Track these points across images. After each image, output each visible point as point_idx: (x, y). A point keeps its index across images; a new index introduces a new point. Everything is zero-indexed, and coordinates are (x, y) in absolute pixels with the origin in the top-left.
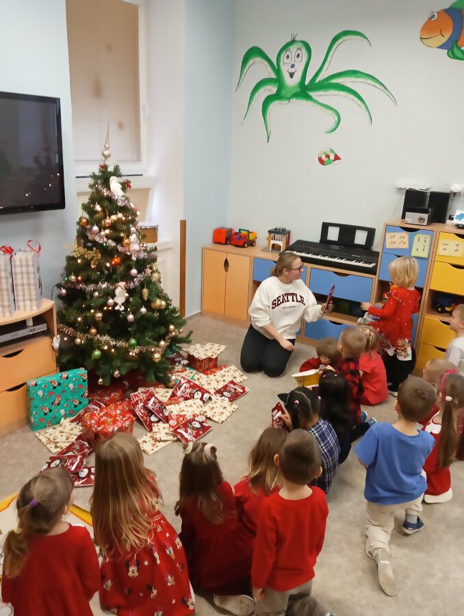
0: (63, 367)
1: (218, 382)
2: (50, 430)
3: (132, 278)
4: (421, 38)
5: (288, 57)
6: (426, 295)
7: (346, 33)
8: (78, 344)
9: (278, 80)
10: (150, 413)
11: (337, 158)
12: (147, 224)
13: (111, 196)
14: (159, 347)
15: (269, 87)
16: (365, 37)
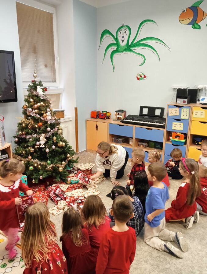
3: (48, 132)
4: (179, 21)
5: (121, 33)
6: (189, 137)
7: (146, 21)
9: (117, 44)
10: (57, 196)
12: (60, 110)
13: (38, 95)
14: (62, 165)
15: (113, 47)
16: (155, 22)
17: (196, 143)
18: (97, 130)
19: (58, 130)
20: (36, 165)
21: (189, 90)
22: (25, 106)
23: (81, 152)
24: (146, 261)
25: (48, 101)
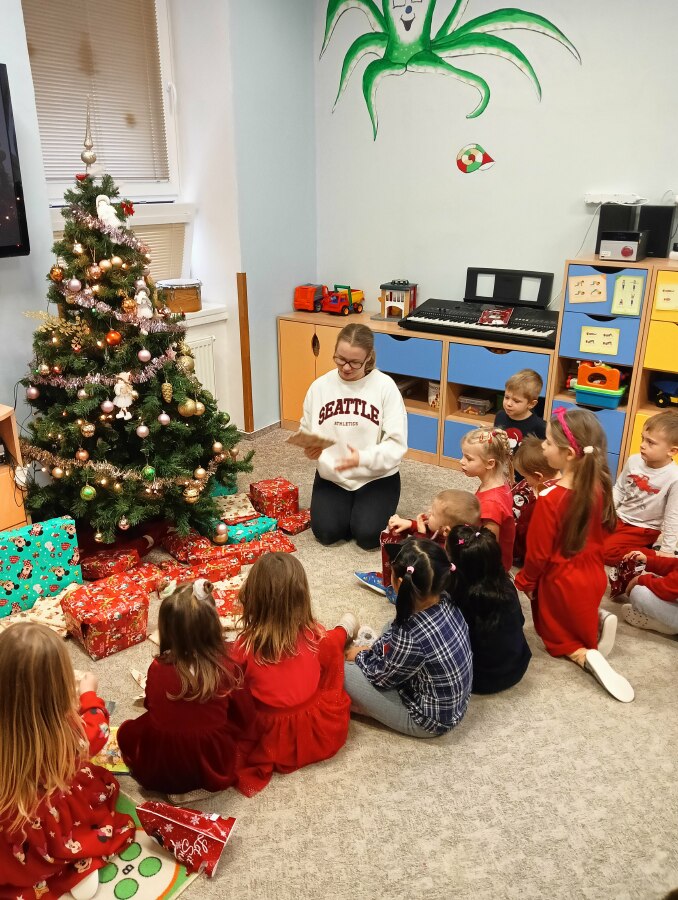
0: (37, 516)
3: (143, 365)
6: (636, 380)
8: (59, 476)
9: (387, 36)
11: (487, 159)
12: (184, 281)
13: (99, 229)
14: (195, 478)
15: (371, 48)
17: (661, 401)
18: (316, 353)
19: (178, 356)
20: (104, 482)
21: (645, 209)
22: (58, 271)
23: (263, 432)
25: (139, 251)
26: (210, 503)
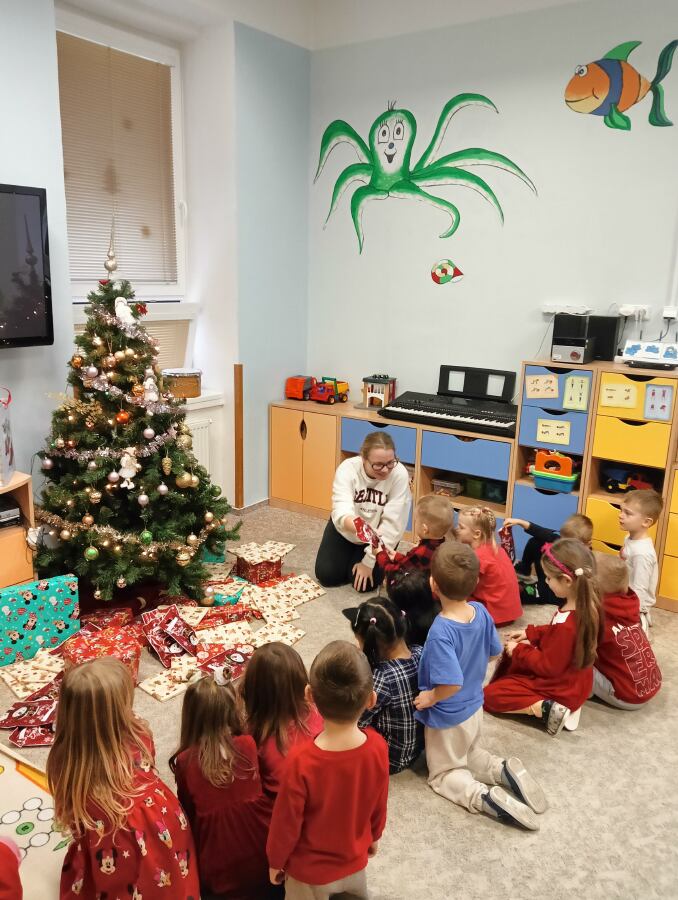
0: (44, 573)
1: (278, 597)
2: (20, 666)
3: (147, 441)
4: (567, 101)
5: (384, 133)
6: (587, 467)
7: (463, 97)
8: (65, 538)
9: (372, 167)
10: (170, 640)
11: (457, 273)
12: (186, 370)
13: (116, 325)
14: (187, 544)
15: (359, 176)
16: (490, 102)
17: (610, 487)
18: (304, 437)
19: (178, 435)
20: (106, 544)
21: (591, 318)
22: (78, 360)
23: (252, 508)
24: (430, 841)
25: (148, 344)
26: (199, 567)
